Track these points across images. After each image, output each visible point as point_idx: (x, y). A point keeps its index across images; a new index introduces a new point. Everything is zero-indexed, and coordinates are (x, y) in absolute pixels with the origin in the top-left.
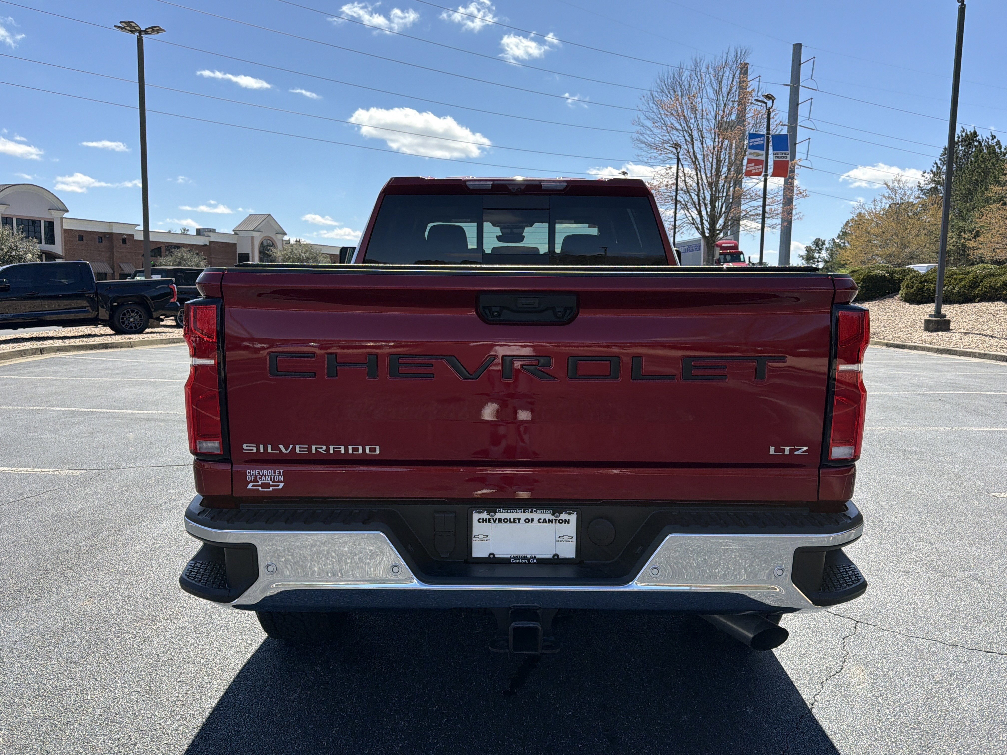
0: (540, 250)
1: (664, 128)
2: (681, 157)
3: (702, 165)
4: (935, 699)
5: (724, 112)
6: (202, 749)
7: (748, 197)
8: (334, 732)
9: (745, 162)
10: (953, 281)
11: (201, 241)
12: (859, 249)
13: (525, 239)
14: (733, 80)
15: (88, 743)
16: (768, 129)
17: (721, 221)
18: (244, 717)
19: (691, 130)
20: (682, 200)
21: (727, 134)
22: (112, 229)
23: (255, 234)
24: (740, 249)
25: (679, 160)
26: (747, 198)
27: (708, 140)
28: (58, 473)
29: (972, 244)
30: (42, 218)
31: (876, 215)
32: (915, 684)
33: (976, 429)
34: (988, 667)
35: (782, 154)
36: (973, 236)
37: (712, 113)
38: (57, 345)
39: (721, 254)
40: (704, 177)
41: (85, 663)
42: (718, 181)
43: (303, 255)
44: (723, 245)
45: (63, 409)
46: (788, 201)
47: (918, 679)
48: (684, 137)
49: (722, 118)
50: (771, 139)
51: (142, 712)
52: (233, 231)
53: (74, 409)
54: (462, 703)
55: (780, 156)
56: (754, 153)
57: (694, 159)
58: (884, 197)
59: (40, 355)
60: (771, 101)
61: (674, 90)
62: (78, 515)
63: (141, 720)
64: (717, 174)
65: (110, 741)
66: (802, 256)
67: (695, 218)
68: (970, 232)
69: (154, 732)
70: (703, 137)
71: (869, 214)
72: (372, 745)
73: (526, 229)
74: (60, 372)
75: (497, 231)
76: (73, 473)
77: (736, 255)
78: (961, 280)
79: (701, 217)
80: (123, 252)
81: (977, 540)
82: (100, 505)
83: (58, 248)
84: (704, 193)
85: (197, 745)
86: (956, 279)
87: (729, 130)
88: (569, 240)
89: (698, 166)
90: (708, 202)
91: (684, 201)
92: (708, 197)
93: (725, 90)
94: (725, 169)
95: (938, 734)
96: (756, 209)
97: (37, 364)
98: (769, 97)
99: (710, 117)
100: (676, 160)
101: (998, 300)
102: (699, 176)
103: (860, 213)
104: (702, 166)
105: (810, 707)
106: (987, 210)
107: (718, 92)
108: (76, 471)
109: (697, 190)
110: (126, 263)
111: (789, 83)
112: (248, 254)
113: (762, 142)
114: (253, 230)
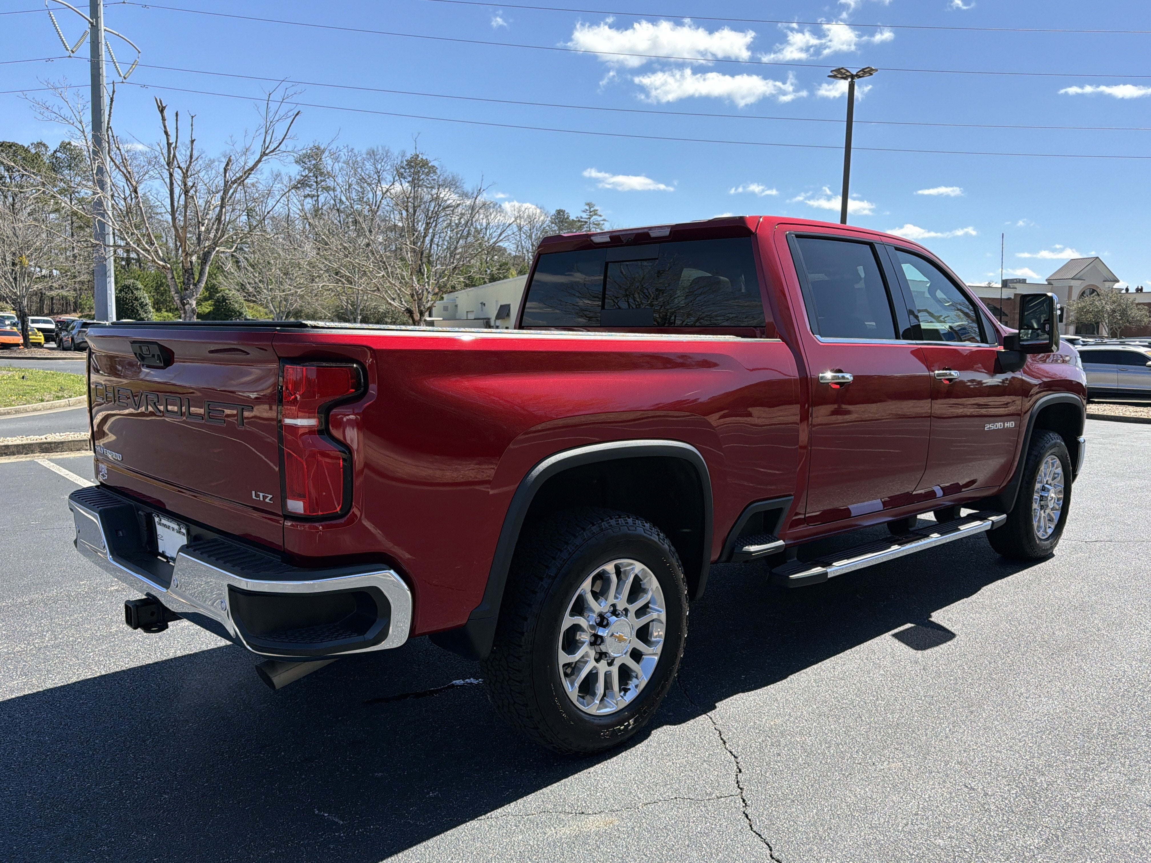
11: (1005, 294)
23: (1073, 283)
52: (1047, 280)
114: (1072, 279)
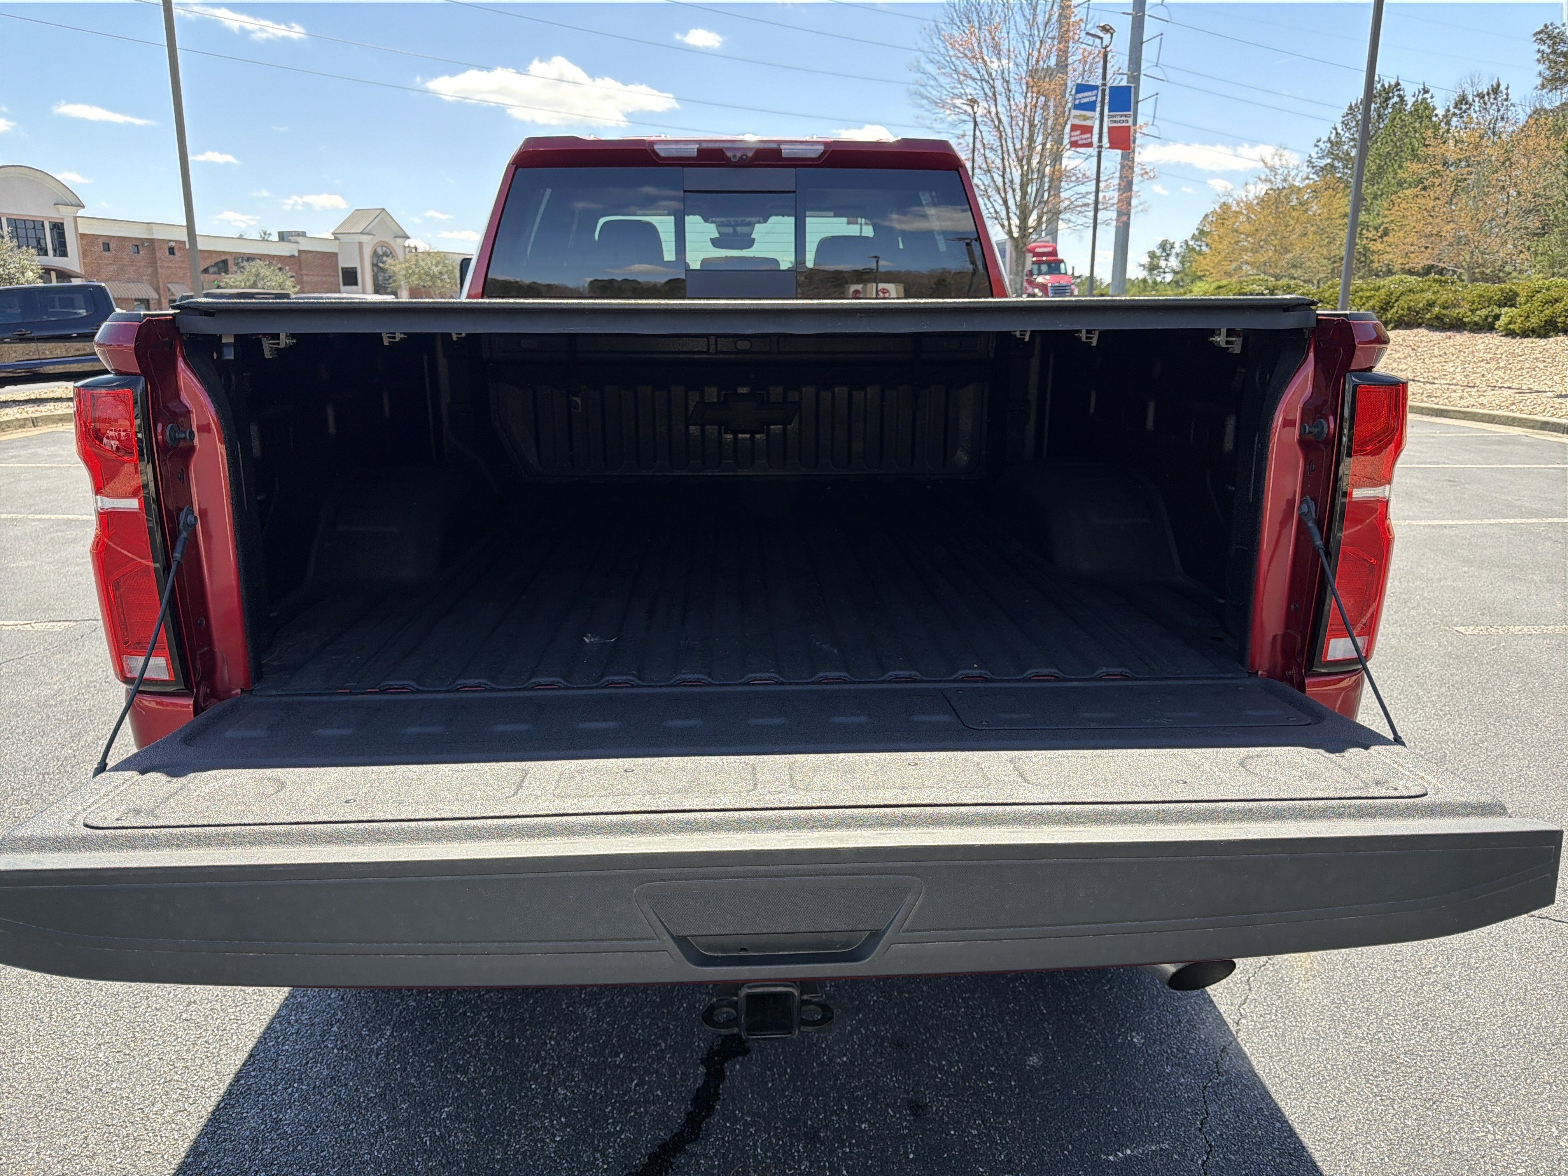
0: (781, 263)
1: (955, 76)
2: (979, 119)
3: (1009, 130)
4: (1430, 1005)
5: (1039, 52)
6: (210, 1162)
7: (1074, 179)
8: (444, 1116)
9: (1068, 128)
10: (1357, 300)
11: (286, 250)
12: (1223, 254)
13: (755, 244)
14: (1053, 5)
15: (8, 1158)
16: (1104, 77)
17: (1034, 216)
18: (290, 1090)
19: (993, 80)
20: (980, 183)
21: (1045, 84)
22: (152, 234)
23: (364, 238)
24: (1060, 257)
25: (976, 124)
26: (1071, 181)
27: (1017, 95)
28: (30, 628)
29: (1378, 246)
30: (47, 218)
31: (1249, 206)
32: (1395, 977)
33: (1415, 523)
34: (1502, 939)
35: (1121, 116)
36: (1379, 234)
37: (1023, 54)
38: (60, 412)
39: (1034, 263)
40: (1011, 149)
41: (27, 988)
42: (1031, 155)
43: (433, 268)
44: (1038, 250)
45: (53, 517)
46: (1126, 186)
47: (1397, 966)
48: (983, 89)
49: (1037, 61)
50: (1107, 92)
51: (114, 1086)
52: (333, 234)
53: (71, 517)
54: (663, 1045)
55: (1117, 119)
56: (1080, 115)
57: (997, 123)
58: (1260, 179)
59: (33, 428)
60: (1109, 35)
61: (968, 18)
62: (52, 702)
63: (110, 1102)
64: (1029, 145)
65: (49, 1152)
66: (1143, 266)
67: (998, 210)
68: (1376, 229)
69: (130, 1129)
70: (1010, 91)
71: (1238, 204)
72: (508, 1141)
73: (758, 227)
74: (58, 455)
75: (711, 230)
76: (53, 627)
77: (1054, 265)
78: (1369, 298)
79: (1007, 208)
80: (171, 267)
81: (1447, 708)
82: (91, 682)
83: (72, 262)
84: (1011, 174)
85: (204, 1154)
86: (1361, 298)
87: (1047, 79)
88: (828, 244)
89: (1003, 134)
90: (1017, 187)
91: (984, 184)
92: (1017, 180)
93: (1040, 19)
94: (1040, 139)
95: (1444, 1073)
96: (1084, 197)
97: (25, 443)
98: (1106, 29)
99: (1020, 60)
100: (972, 124)
101: (1419, 326)
102: (1005, 148)
103: (1224, 204)
104: (1010, 135)
105: (1233, 1028)
106: (1400, 197)
107: (1032, 24)
108: (59, 624)
109: (1001, 169)
110: (176, 283)
111: (1131, 11)
112: (356, 268)
113: (1094, 99)
114: (361, 233)
